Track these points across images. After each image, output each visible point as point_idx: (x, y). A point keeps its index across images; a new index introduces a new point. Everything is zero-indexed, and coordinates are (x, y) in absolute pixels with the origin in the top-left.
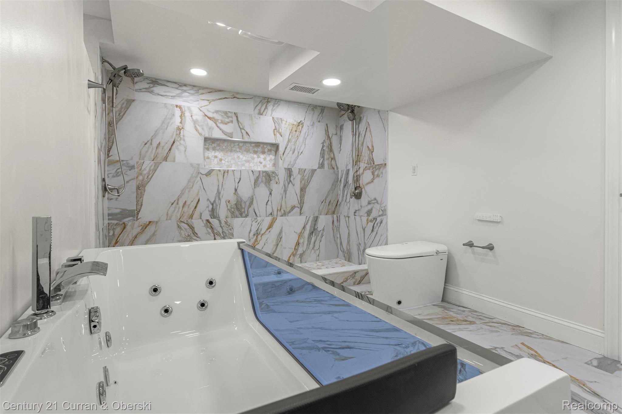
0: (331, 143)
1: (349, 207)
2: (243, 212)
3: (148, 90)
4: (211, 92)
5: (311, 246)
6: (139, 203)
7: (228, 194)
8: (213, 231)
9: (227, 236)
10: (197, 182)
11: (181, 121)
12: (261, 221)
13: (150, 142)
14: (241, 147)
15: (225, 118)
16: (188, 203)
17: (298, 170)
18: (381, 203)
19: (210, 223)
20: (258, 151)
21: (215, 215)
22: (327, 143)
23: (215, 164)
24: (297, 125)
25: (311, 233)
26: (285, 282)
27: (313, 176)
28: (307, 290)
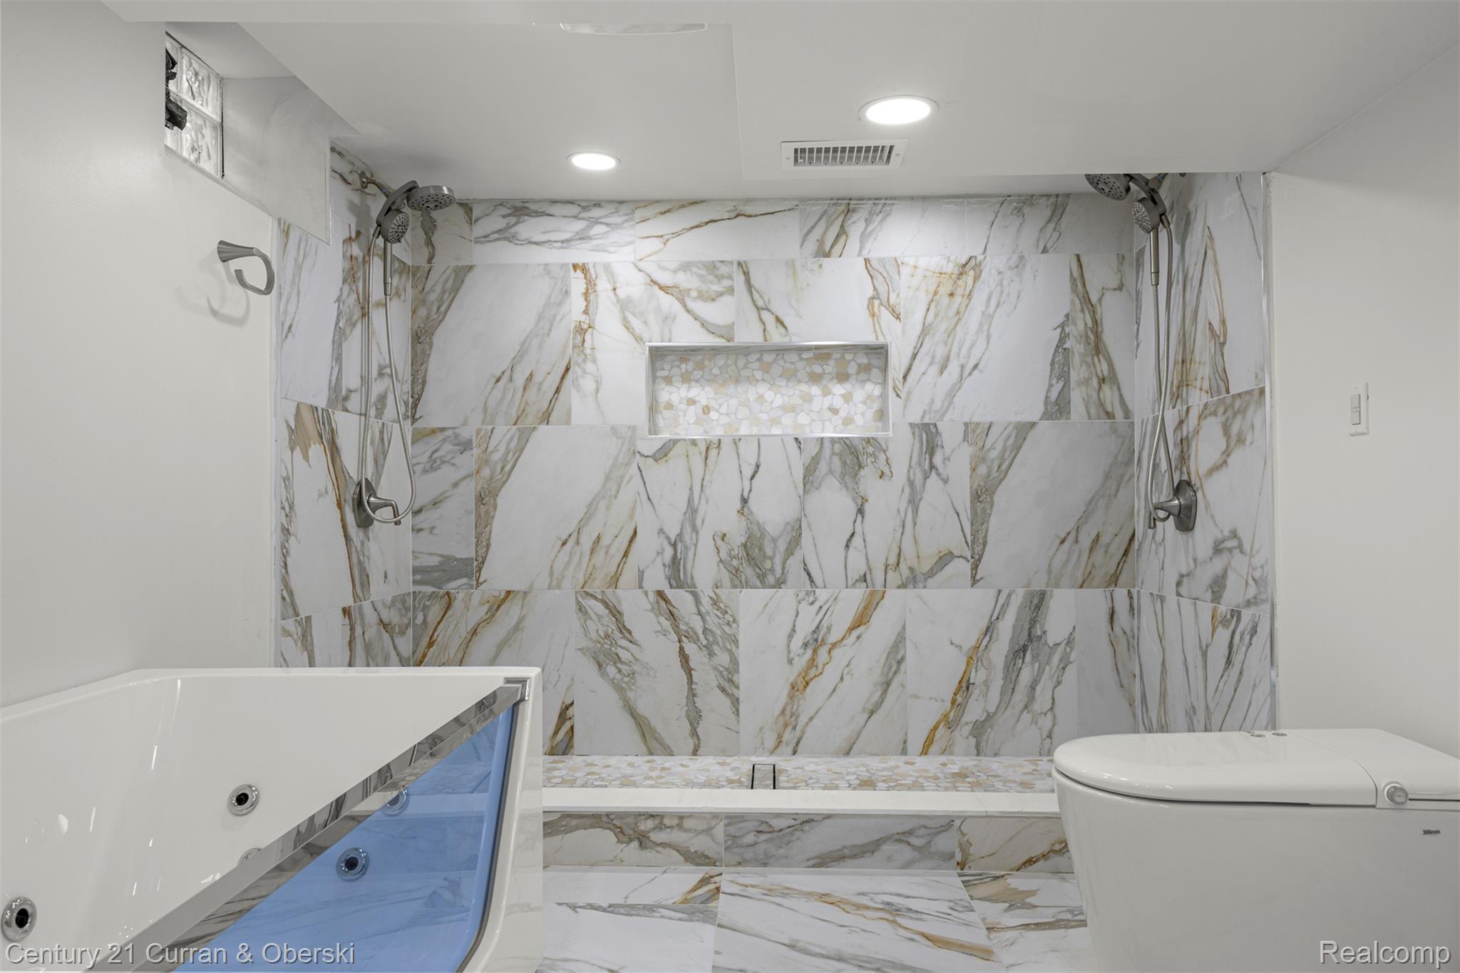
0: (1095, 322)
1: (1163, 562)
2: (769, 570)
3: (505, 235)
4: (669, 211)
5: (1020, 697)
6: (483, 542)
7: (720, 516)
8: (678, 627)
10: (629, 481)
11: (586, 306)
12: (827, 601)
13: (508, 374)
14: (770, 364)
15: (711, 283)
16: (605, 541)
17: (963, 427)
18: (1251, 550)
19: (666, 601)
20: (824, 373)
21: (682, 577)
22: (1081, 326)
23: (689, 424)
24: (957, 272)
25: (1016, 652)
26: (805, 818)
27: (1020, 447)
28: (889, 859)
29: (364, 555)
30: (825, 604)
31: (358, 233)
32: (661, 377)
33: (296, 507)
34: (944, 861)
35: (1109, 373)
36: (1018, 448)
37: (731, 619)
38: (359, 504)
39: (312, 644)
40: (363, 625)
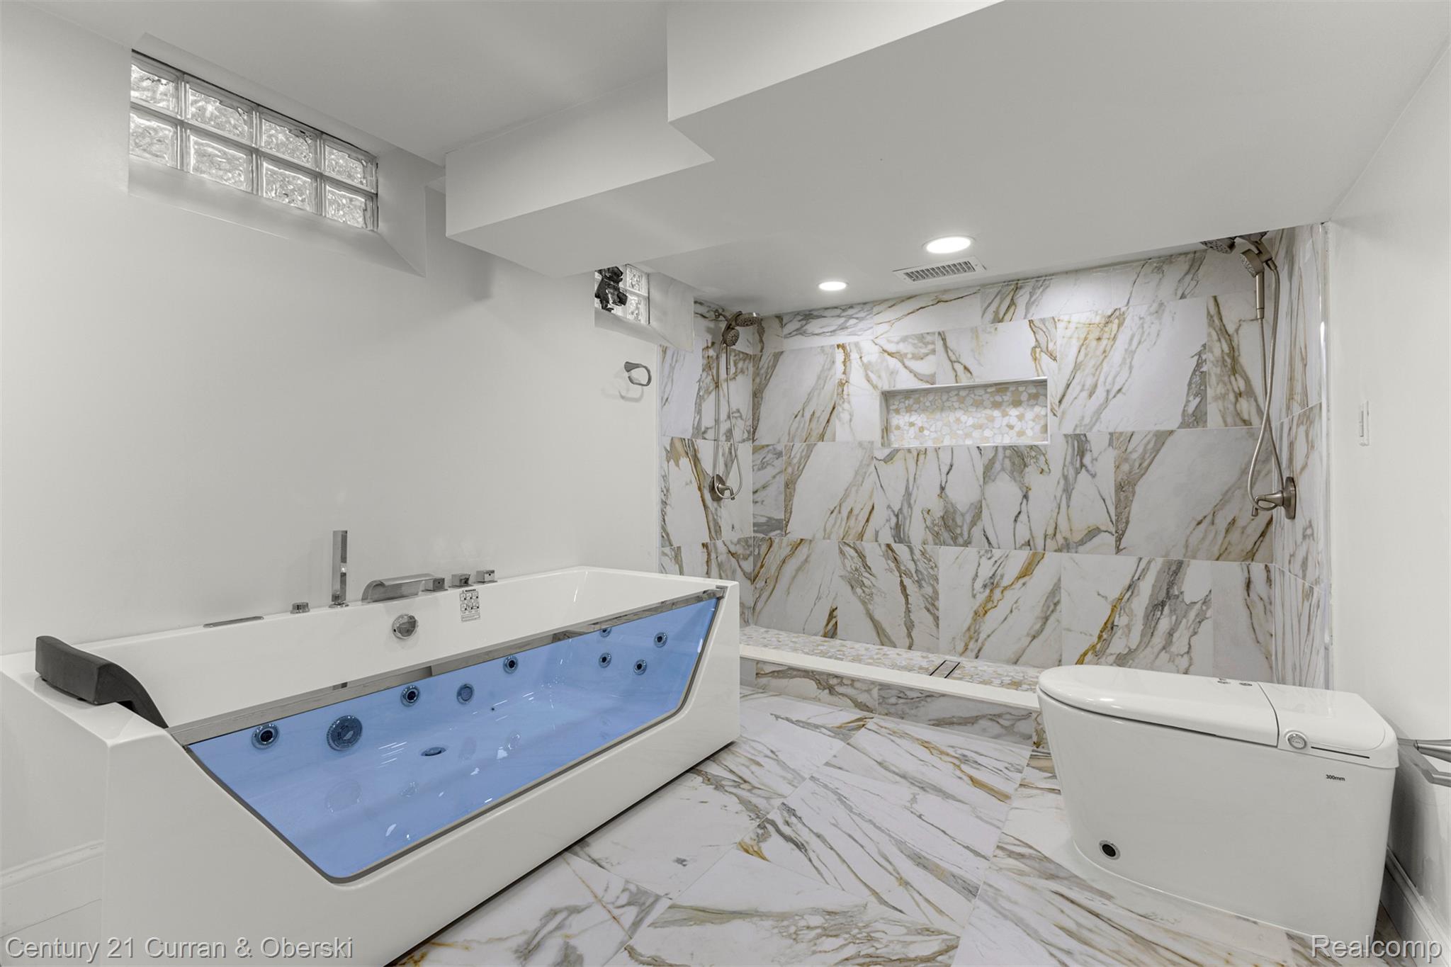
0: (1232, 348)
1: (1284, 544)
2: (960, 534)
3: (800, 332)
4: (894, 305)
5: (1158, 640)
6: (788, 510)
7: (926, 498)
8: (899, 567)
9: (925, 581)
10: (869, 475)
11: (845, 370)
12: (1001, 557)
13: (801, 412)
14: (964, 398)
15: (920, 348)
16: (856, 512)
17: (1109, 436)
18: (1318, 539)
19: (892, 550)
20: (1003, 401)
21: (902, 536)
22: (1217, 352)
23: (909, 439)
24: (1103, 322)
25: (1155, 605)
26: (928, 694)
27: (1159, 450)
28: (984, 730)
29: (717, 516)
30: (999, 559)
31: (713, 344)
32: (893, 410)
33: (671, 491)
34: (1024, 739)
35: (1246, 386)
36: (1157, 451)
37: (933, 565)
38: (712, 489)
39: (681, 561)
40: (717, 553)
